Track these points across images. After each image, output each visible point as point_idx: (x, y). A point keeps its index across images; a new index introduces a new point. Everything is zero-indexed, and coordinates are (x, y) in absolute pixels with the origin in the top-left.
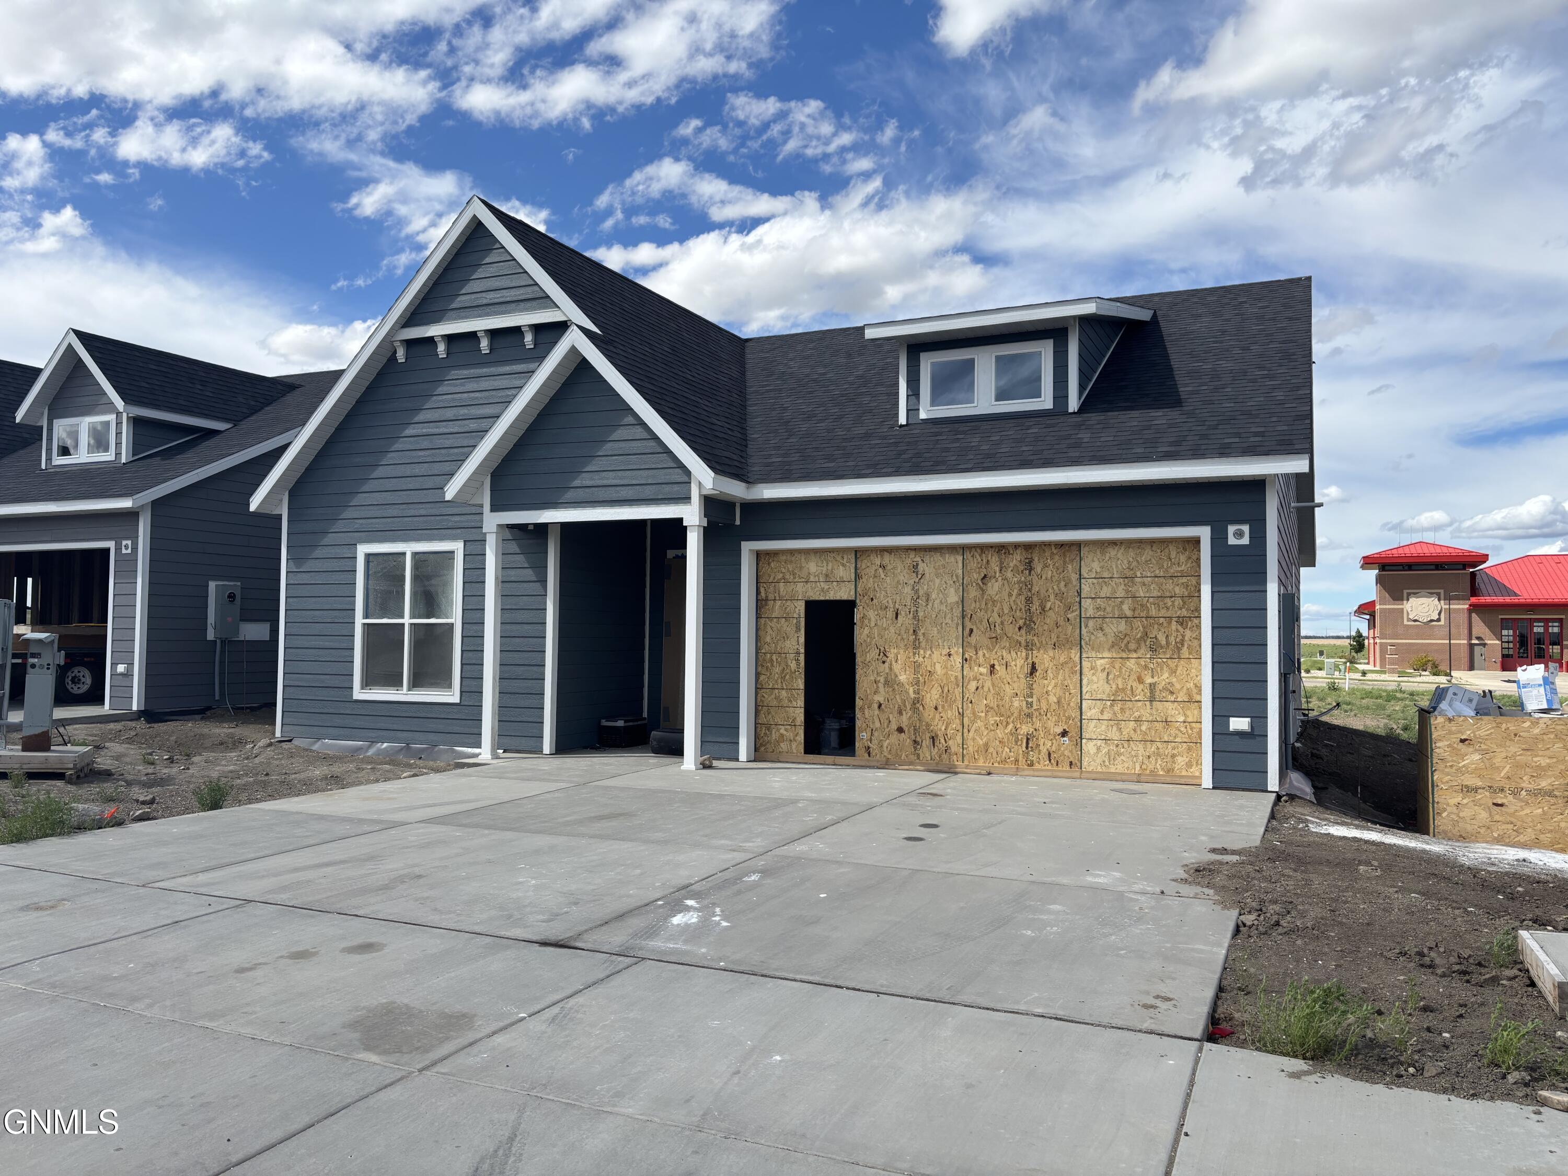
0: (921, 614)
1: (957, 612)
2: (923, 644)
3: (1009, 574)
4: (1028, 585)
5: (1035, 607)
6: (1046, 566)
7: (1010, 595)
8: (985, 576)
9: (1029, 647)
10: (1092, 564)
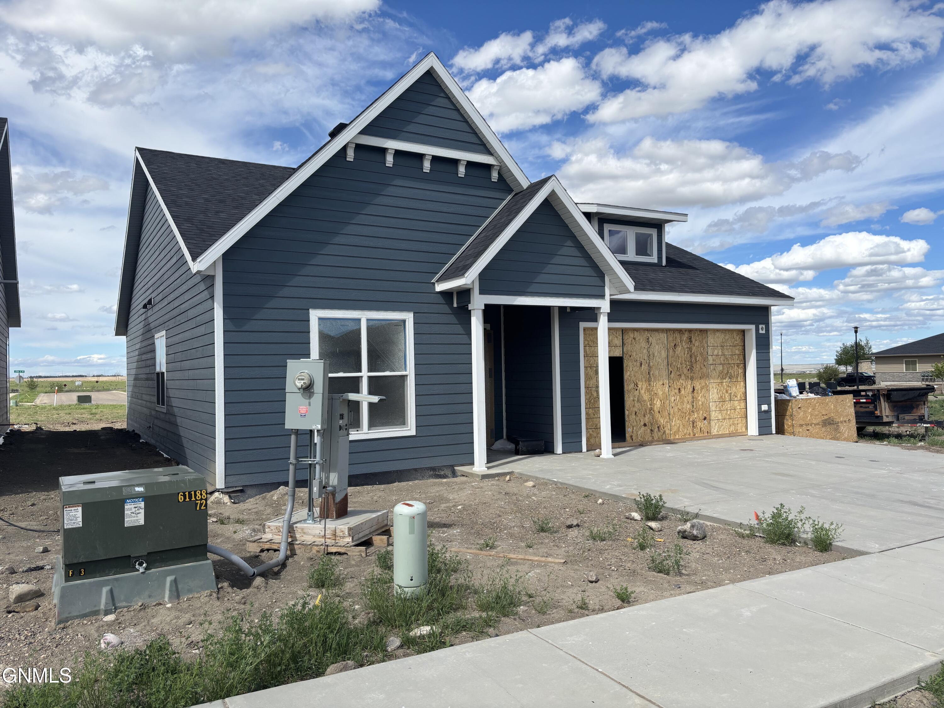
0: (651, 364)
1: (665, 362)
2: (653, 380)
3: (684, 344)
4: (690, 349)
5: (693, 359)
6: (696, 340)
7: (684, 354)
8: (675, 345)
9: (692, 379)
10: (711, 340)
